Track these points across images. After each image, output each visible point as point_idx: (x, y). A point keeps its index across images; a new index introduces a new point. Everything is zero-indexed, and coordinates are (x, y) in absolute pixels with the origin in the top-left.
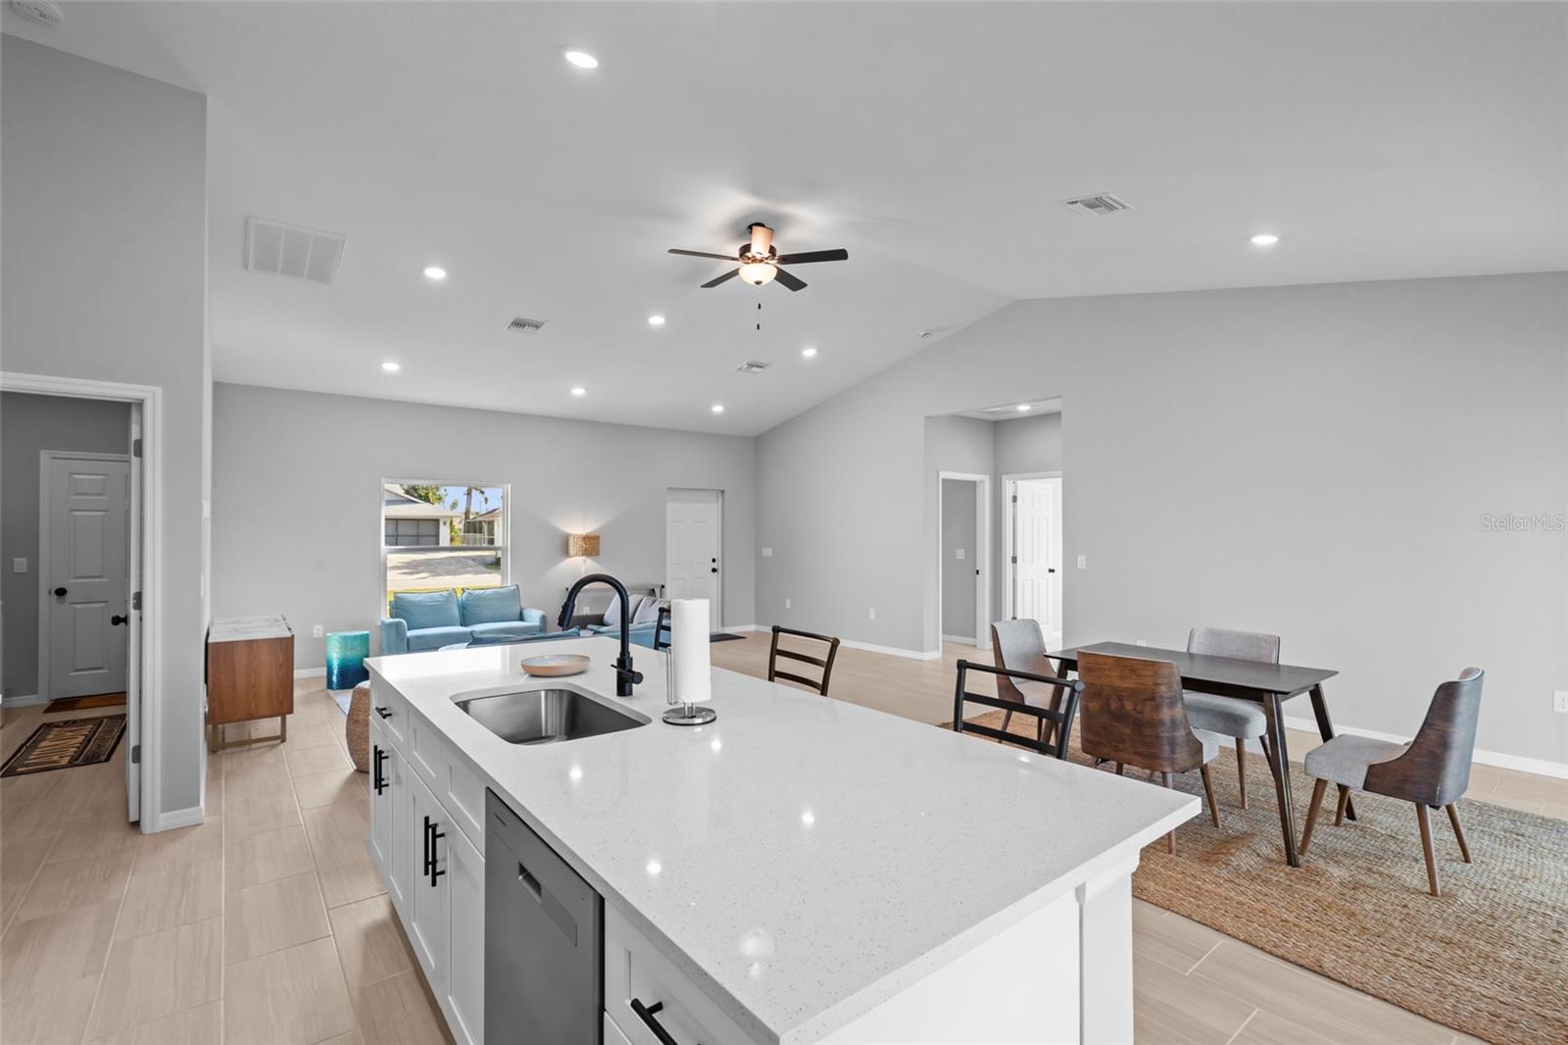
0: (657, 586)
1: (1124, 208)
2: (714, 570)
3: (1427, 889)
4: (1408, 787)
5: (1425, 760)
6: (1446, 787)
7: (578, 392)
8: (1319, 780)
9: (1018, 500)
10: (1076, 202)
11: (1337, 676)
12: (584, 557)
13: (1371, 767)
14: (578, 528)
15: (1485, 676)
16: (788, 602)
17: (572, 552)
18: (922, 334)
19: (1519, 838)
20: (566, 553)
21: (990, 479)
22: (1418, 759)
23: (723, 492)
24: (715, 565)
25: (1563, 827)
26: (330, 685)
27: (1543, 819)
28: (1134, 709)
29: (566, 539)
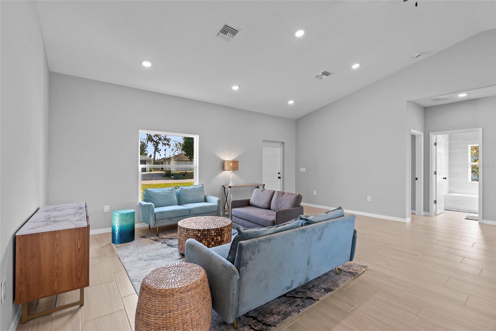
0: (261, 185)
2: (279, 178)
9: (437, 144)
12: (231, 171)
14: (228, 158)
16: (315, 192)
17: (226, 169)
18: (416, 55)
21: (424, 135)
23: (283, 143)
26: (114, 241)
29: (223, 163)
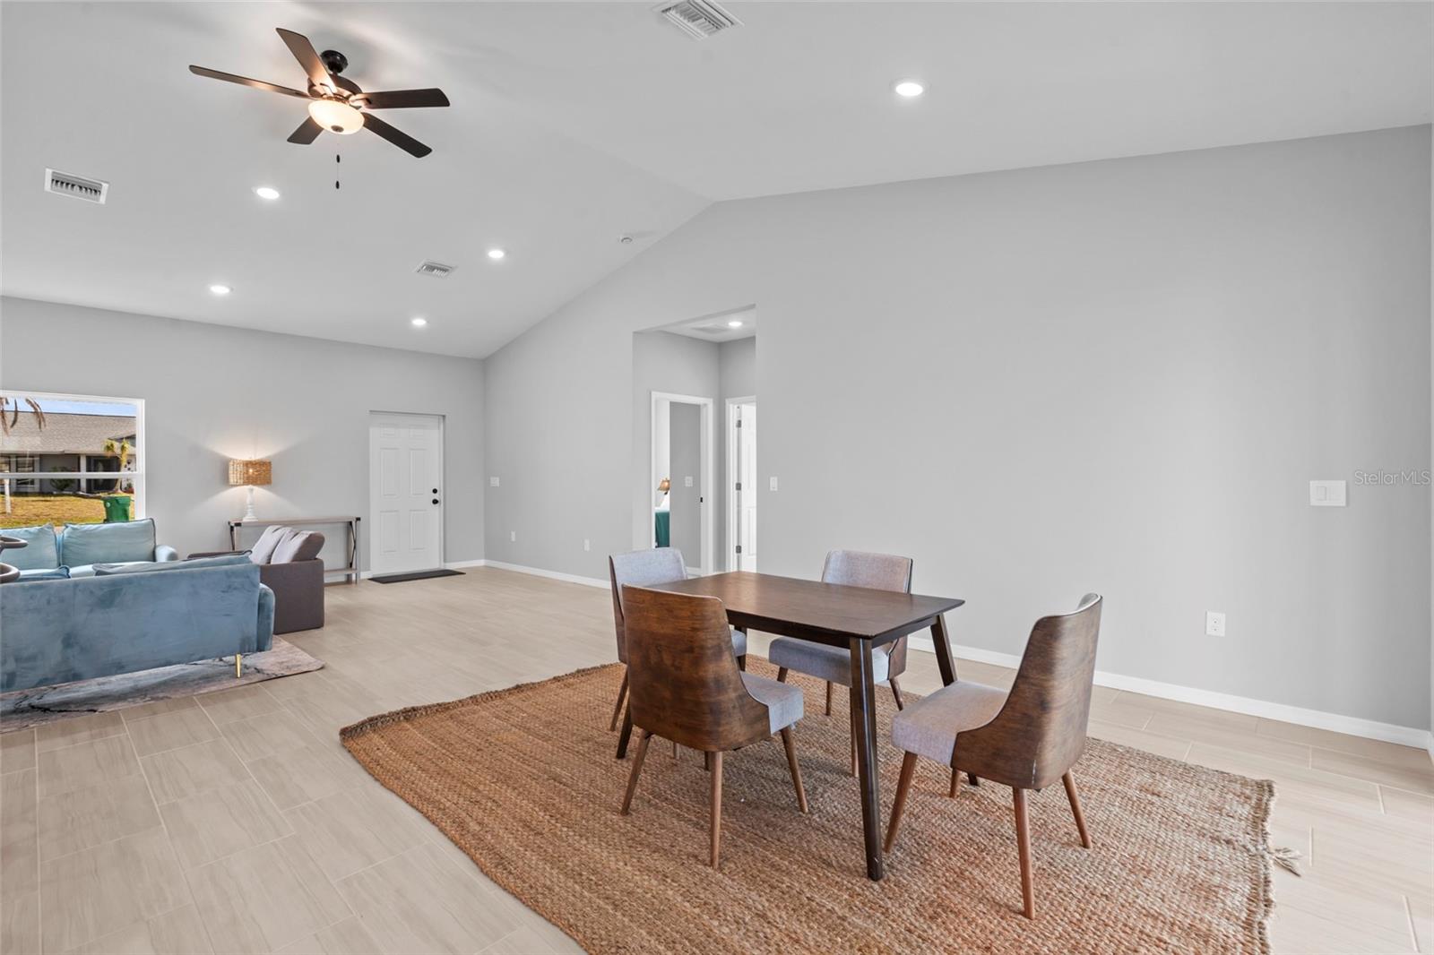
0: (355, 519)
1: (732, 23)
2: (435, 502)
3: (1021, 906)
4: (1000, 763)
5: (1018, 726)
6: (1044, 764)
7: (220, 290)
8: (907, 753)
9: (742, 425)
10: (670, 9)
11: (963, 605)
12: (250, 486)
13: (960, 735)
14: (244, 452)
15: (1104, 600)
16: (513, 534)
17: (232, 480)
18: (621, 238)
19: (1155, 799)
20: (226, 482)
21: (714, 402)
22: (1012, 725)
23: (444, 416)
24: (436, 496)
25: (1204, 777)
27: (1185, 766)
28: (673, 665)
29: (225, 465)
